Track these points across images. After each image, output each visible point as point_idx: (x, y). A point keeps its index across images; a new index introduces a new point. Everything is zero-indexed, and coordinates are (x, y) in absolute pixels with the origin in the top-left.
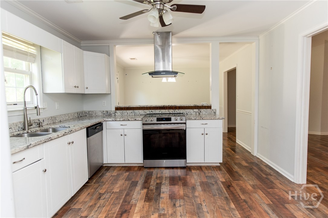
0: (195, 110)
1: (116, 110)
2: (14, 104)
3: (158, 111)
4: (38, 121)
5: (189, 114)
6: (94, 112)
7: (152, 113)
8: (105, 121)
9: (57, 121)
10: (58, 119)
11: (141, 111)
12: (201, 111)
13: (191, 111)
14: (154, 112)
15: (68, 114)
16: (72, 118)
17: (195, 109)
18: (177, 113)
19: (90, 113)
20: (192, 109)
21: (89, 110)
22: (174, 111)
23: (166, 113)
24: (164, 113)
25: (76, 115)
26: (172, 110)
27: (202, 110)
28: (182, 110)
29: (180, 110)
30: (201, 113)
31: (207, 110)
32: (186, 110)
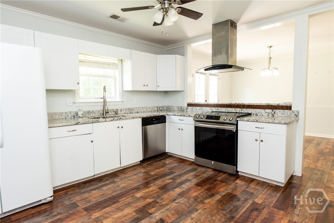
0: (267, 111)
1: (188, 106)
2: (101, 98)
3: (224, 109)
4: (116, 111)
5: (258, 114)
6: (172, 107)
7: (218, 111)
8: (167, 115)
9: (134, 112)
10: (135, 111)
11: (208, 108)
12: (276, 113)
13: (262, 111)
14: (220, 110)
15: (146, 108)
16: (150, 111)
17: (269, 109)
18: (244, 112)
19: (170, 108)
20: (263, 109)
21: (169, 105)
22: (242, 110)
23: (232, 112)
24: (230, 112)
25: (156, 109)
26: (239, 109)
27: (277, 111)
28: (250, 110)
29: (248, 109)
30: (275, 115)
31: (284, 111)
32: (256, 110)
